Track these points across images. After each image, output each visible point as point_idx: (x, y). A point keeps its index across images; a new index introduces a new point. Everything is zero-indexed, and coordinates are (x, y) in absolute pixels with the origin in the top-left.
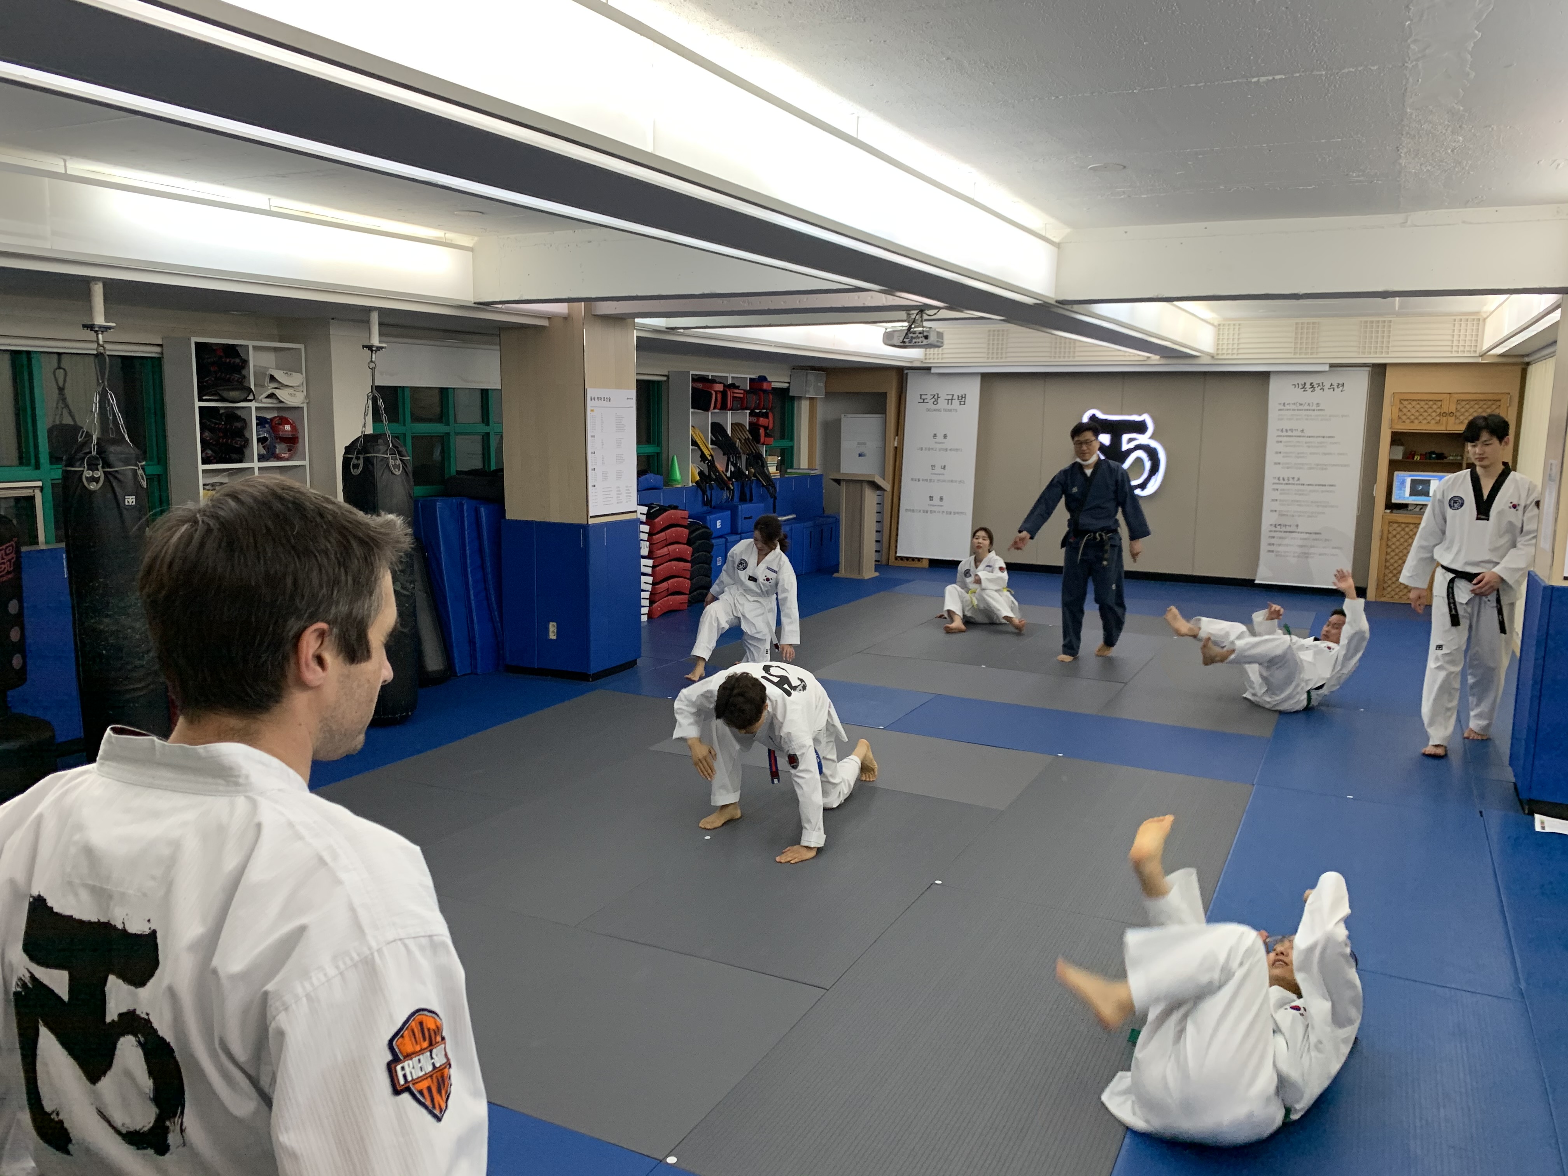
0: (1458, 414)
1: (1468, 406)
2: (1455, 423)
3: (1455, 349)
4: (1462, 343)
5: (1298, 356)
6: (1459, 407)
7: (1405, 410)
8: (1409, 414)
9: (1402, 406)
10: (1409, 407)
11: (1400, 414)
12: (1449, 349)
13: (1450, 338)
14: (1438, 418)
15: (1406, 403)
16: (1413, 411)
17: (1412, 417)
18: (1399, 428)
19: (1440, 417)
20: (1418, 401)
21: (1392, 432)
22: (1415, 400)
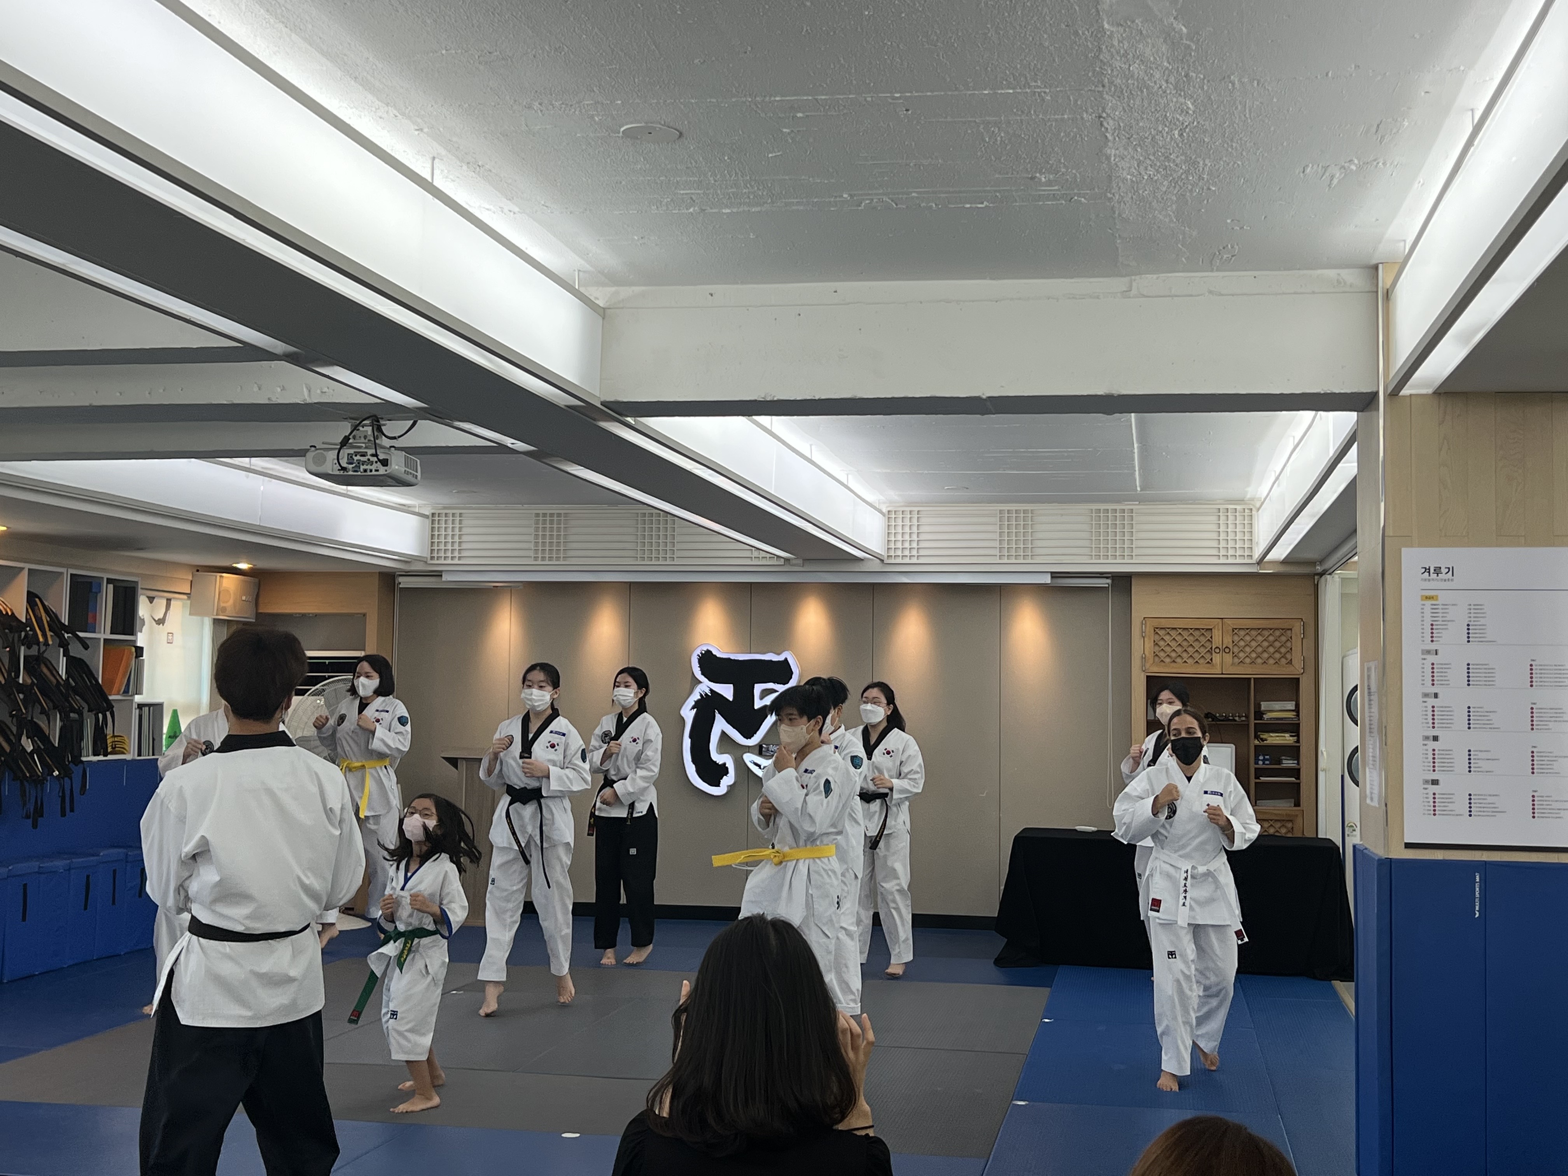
0: (1236, 650)
1: (1248, 638)
2: (1233, 664)
3: (1223, 552)
4: (1231, 544)
5: (1006, 561)
6: (1236, 638)
7: (1162, 643)
8: (1168, 649)
9: (1157, 637)
10: (1168, 638)
11: (1157, 648)
12: (1215, 552)
13: (1214, 536)
14: (1208, 656)
15: (1161, 633)
16: (1173, 644)
17: (1173, 655)
18: (1156, 669)
19: (1212, 654)
20: (1180, 631)
21: (1147, 677)
22: (1175, 629)
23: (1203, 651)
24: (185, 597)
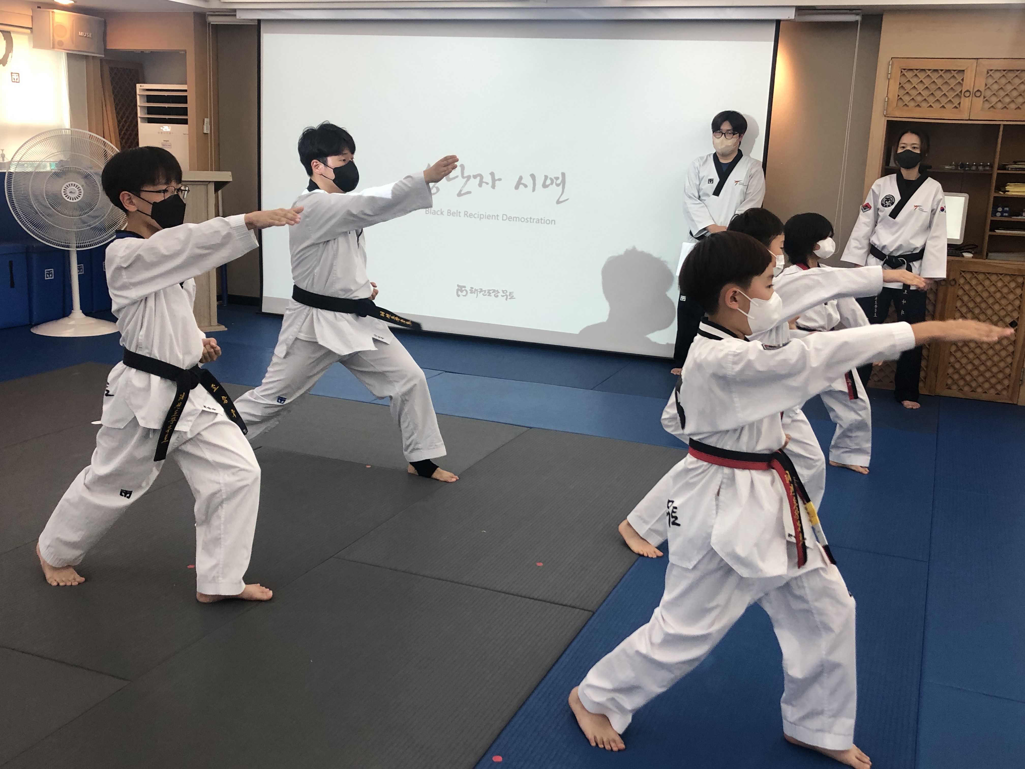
0: (988, 93)
1: (1004, 81)
2: (983, 109)
6: (990, 81)
7: (908, 87)
8: (913, 93)
9: (904, 80)
10: (915, 81)
11: (902, 92)
14: (956, 100)
15: (909, 75)
16: (920, 87)
17: (919, 99)
18: (897, 114)
19: (960, 97)
20: (929, 73)
21: (888, 121)
22: (924, 70)
23: (951, 95)
24: (29, 31)
